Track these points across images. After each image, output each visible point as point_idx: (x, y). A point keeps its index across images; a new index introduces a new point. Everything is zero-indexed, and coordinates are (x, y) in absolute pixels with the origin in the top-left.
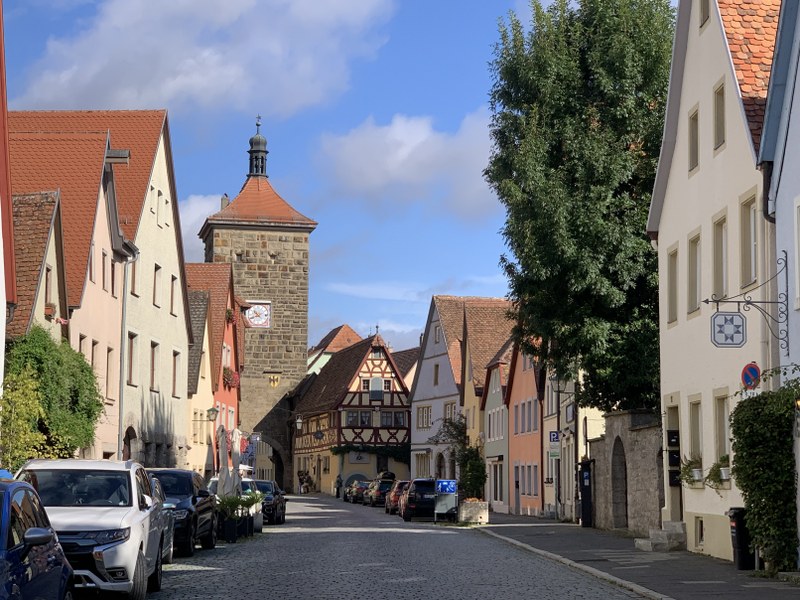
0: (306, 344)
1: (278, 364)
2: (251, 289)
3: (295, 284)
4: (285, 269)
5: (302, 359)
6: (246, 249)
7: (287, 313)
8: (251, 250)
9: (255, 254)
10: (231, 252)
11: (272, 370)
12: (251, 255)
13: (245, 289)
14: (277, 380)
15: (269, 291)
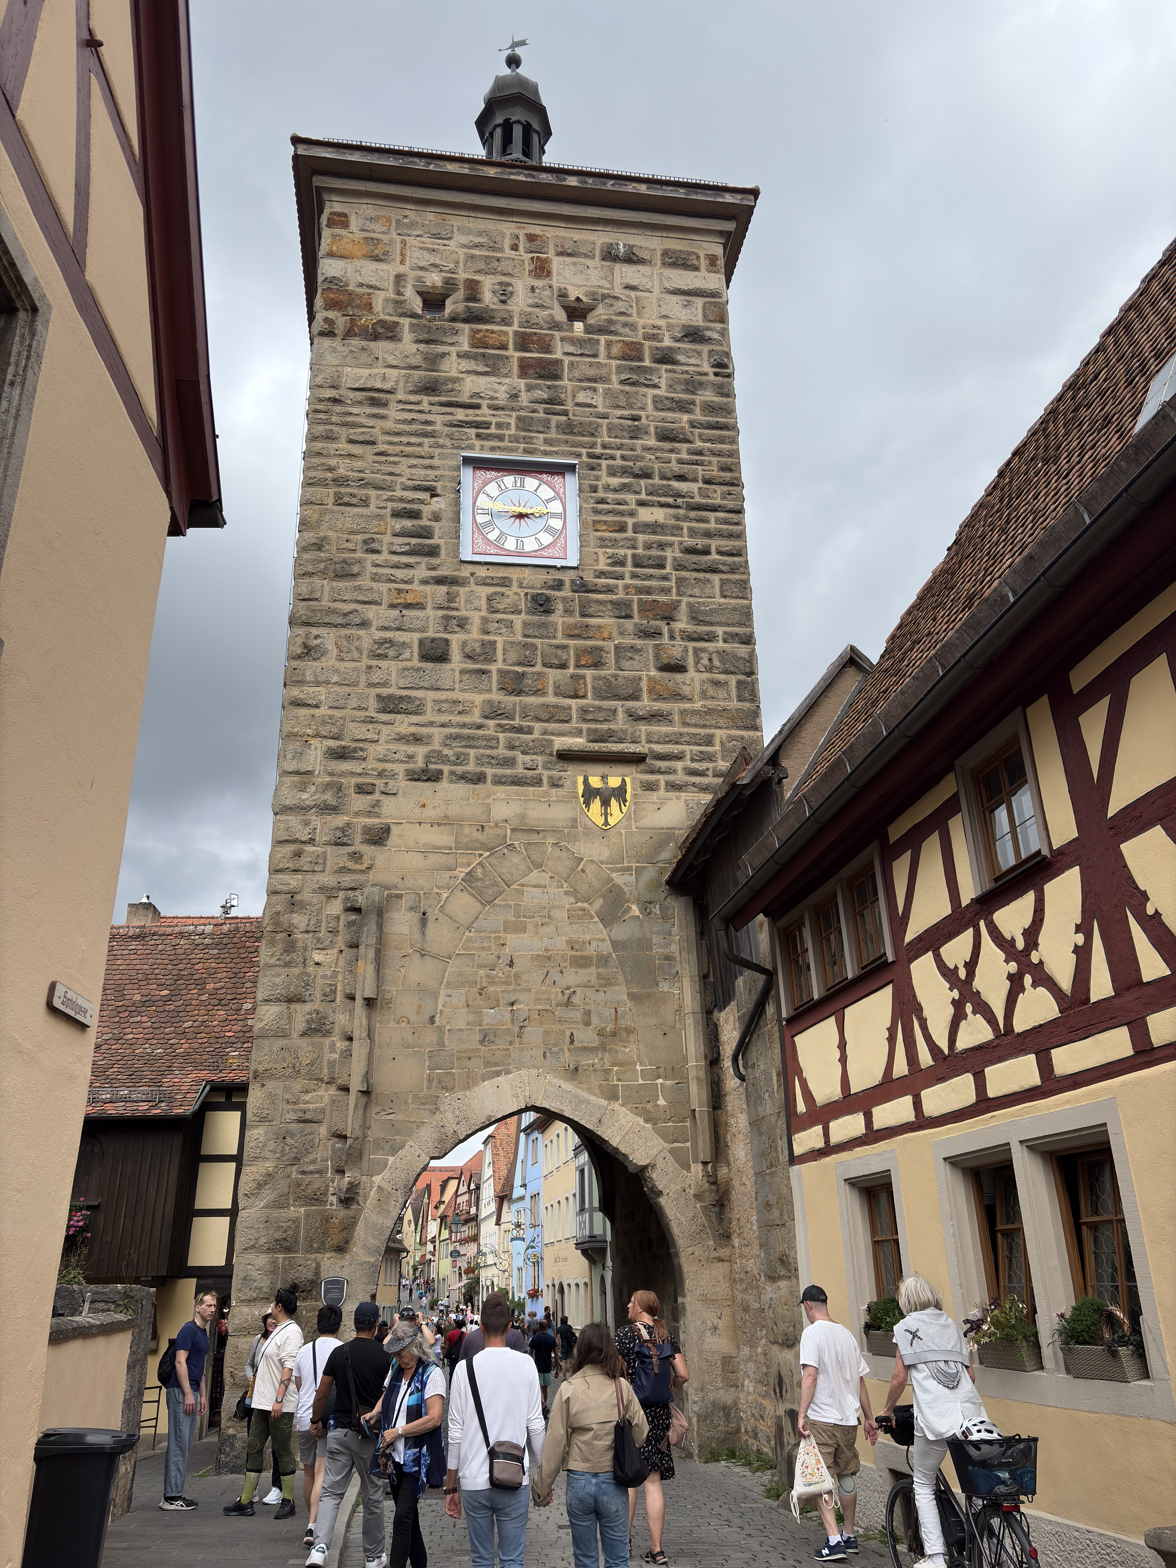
0: (748, 640)
1: (620, 723)
2: (485, 414)
3: (683, 407)
4: (632, 353)
5: (734, 704)
6: (462, 275)
7: (658, 515)
8: (488, 283)
9: (505, 294)
10: (399, 278)
11: (596, 746)
12: (488, 298)
13: (460, 414)
14: (620, 793)
15: (569, 428)
